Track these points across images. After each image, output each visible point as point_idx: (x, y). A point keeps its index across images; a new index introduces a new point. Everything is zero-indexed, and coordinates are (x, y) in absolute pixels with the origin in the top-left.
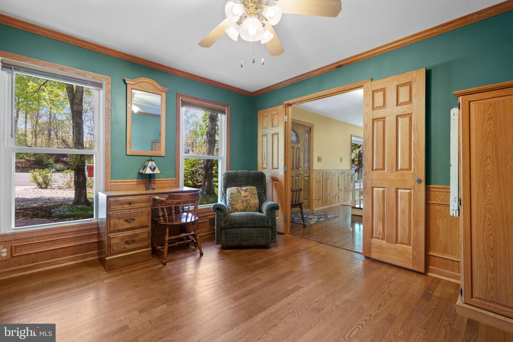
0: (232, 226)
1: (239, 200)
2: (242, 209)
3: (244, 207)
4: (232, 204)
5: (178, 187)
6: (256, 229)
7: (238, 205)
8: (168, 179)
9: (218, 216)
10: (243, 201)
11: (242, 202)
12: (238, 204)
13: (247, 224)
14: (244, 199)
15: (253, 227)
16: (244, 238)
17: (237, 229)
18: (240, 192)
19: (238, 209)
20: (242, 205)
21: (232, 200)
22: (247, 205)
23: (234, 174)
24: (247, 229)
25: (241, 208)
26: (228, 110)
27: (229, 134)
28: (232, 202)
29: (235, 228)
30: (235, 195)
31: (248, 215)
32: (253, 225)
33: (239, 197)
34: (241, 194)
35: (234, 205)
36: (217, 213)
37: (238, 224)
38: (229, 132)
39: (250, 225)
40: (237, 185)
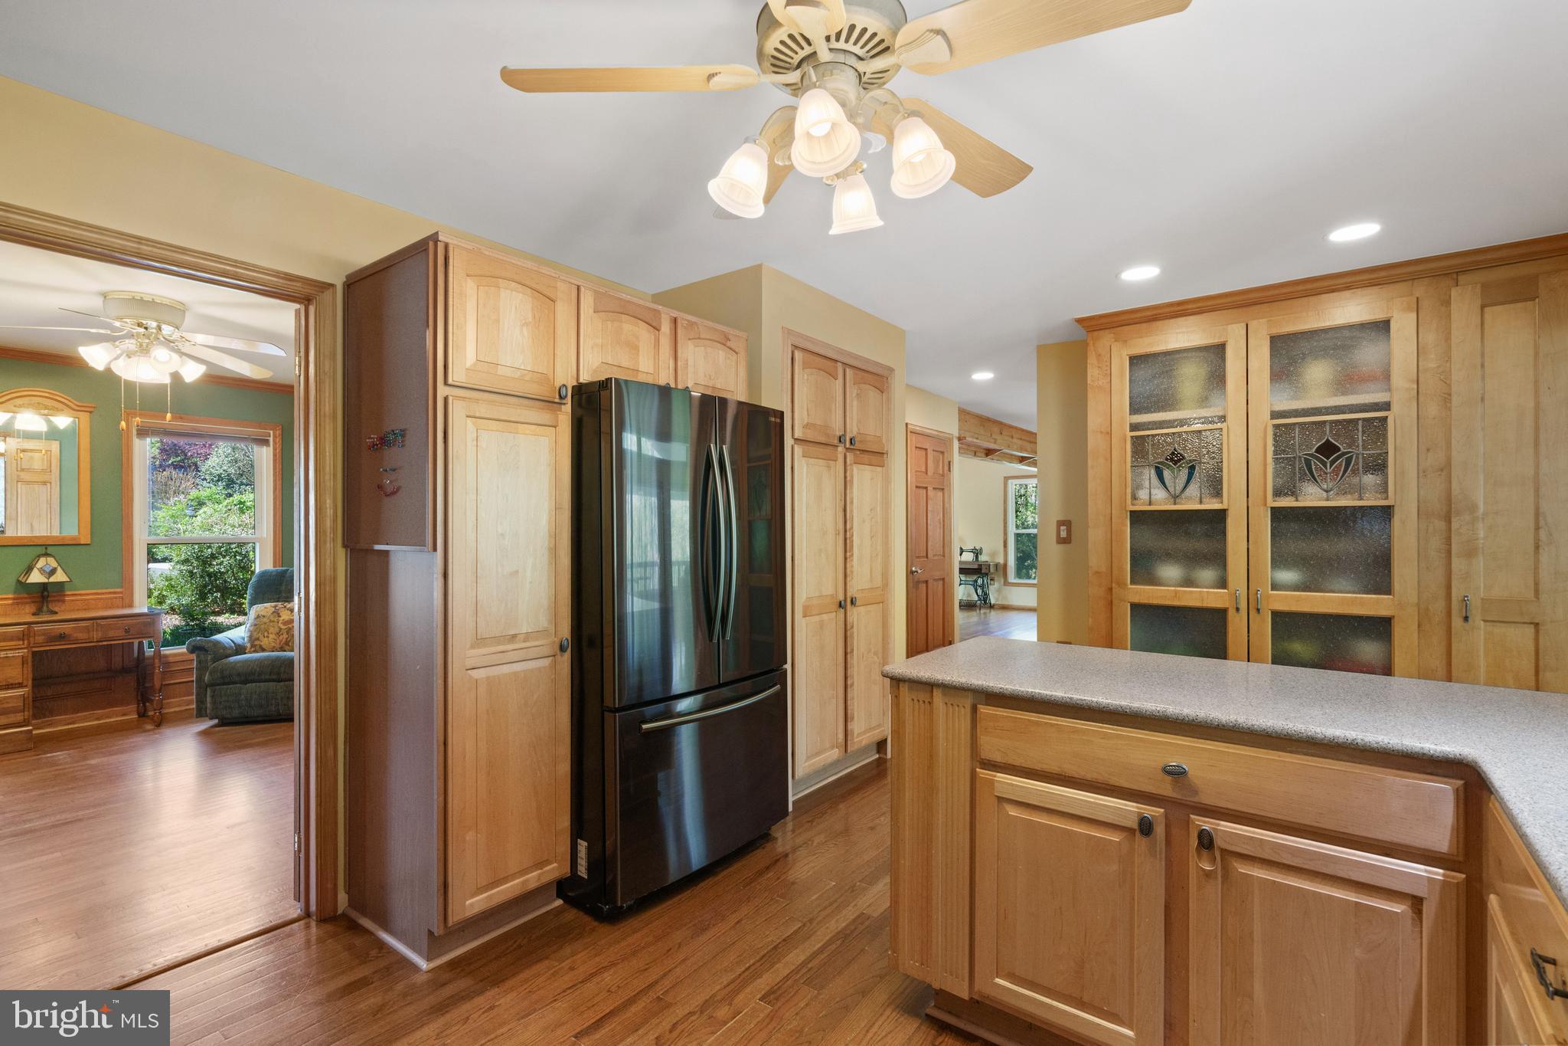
0: (227, 680)
1: (272, 630)
2: (274, 647)
3: (280, 644)
4: (253, 638)
5: (131, 606)
6: (282, 683)
7: (266, 639)
8: (99, 591)
9: (199, 662)
10: (280, 631)
11: (278, 634)
12: (268, 637)
13: (259, 674)
14: (283, 627)
15: (274, 681)
16: (253, 703)
17: (238, 685)
18: (279, 614)
19: (264, 647)
20: (276, 640)
21: (255, 631)
22: (287, 639)
23: (276, 575)
24: (262, 684)
25: (273, 644)
26: (275, 436)
27: (279, 487)
28: (255, 634)
29: (236, 683)
30: (265, 620)
31: (267, 658)
32: (275, 677)
33: (271, 624)
34: (280, 617)
35: (258, 639)
36: (198, 657)
37: (239, 675)
38: (279, 483)
39: (267, 677)
40: (279, 598)
